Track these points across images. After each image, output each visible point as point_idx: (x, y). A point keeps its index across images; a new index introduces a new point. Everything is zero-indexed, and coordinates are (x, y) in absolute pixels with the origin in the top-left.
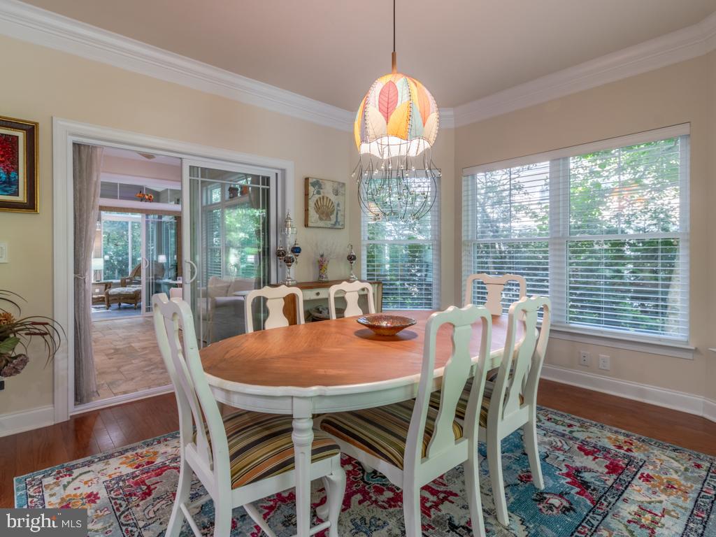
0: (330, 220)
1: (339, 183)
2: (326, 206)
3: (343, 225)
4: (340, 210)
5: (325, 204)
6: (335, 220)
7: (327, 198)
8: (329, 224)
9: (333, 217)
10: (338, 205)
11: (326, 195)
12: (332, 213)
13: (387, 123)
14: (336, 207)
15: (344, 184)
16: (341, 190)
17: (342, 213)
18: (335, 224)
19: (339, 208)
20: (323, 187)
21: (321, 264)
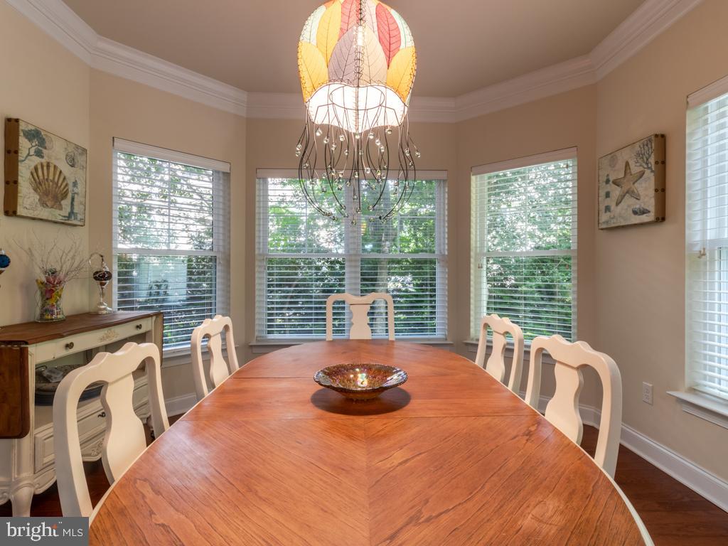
0: (61, 208)
1: (77, 147)
2: (53, 181)
3: (83, 220)
4: (77, 194)
5: (51, 178)
6: (69, 210)
7: (55, 167)
8: (58, 215)
9: (66, 203)
10: (75, 184)
11: (53, 162)
12: (65, 196)
13: (388, 66)
14: (70, 187)
15: (85, 150)
16: (80, 160)
17: (82, 199)
18: (69, 217)
19: (76, 190)
20: (47, 144)
21: (50, 287)
